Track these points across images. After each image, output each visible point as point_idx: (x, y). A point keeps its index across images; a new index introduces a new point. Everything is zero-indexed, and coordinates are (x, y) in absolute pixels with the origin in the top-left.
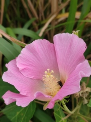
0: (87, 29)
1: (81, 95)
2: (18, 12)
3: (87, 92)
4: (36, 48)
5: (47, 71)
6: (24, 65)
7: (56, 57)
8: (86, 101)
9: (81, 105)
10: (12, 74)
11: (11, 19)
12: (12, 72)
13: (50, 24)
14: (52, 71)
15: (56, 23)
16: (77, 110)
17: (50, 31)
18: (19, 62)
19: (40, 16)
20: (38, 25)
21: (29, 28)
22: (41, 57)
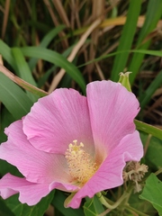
1: (131, 178)
2: (32, 11)
3: (140, 172)
4: (56, 103)
5: (73, 144)
6: (35, 130)
8: (138, 188)
9: (130, 192)
10: (14, 145)
11: (19, 22)
12: (15, 143)
13: (89, 37)
15: (101, 33)
16: (125, 200)
18: (28, 125)
19: (73, 19)
20: (69, 36)
22: (65, 118)
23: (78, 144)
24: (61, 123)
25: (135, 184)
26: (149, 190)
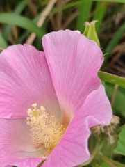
0: (110, 11)
1: (103, 130)
3: (112, 124)
5: (32, 108)
7: (50, 77)
8: (111, 140)
14: (42, 108)
17: (55, 16)
21: (23, 13)
22: (23, 79)
23: (38, 107)
24: (20, 85)
25: (108, 136)
26: (123, 143)
